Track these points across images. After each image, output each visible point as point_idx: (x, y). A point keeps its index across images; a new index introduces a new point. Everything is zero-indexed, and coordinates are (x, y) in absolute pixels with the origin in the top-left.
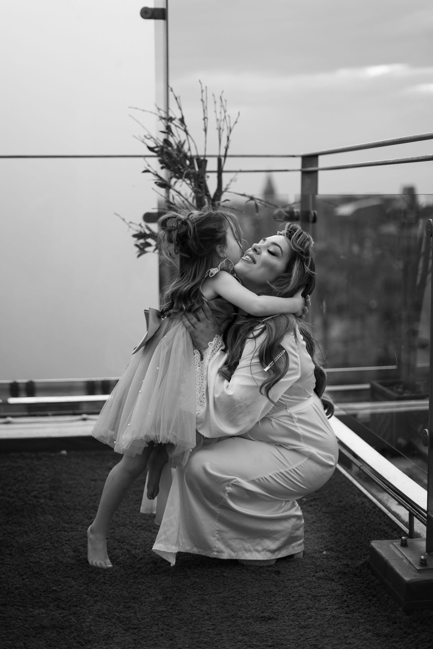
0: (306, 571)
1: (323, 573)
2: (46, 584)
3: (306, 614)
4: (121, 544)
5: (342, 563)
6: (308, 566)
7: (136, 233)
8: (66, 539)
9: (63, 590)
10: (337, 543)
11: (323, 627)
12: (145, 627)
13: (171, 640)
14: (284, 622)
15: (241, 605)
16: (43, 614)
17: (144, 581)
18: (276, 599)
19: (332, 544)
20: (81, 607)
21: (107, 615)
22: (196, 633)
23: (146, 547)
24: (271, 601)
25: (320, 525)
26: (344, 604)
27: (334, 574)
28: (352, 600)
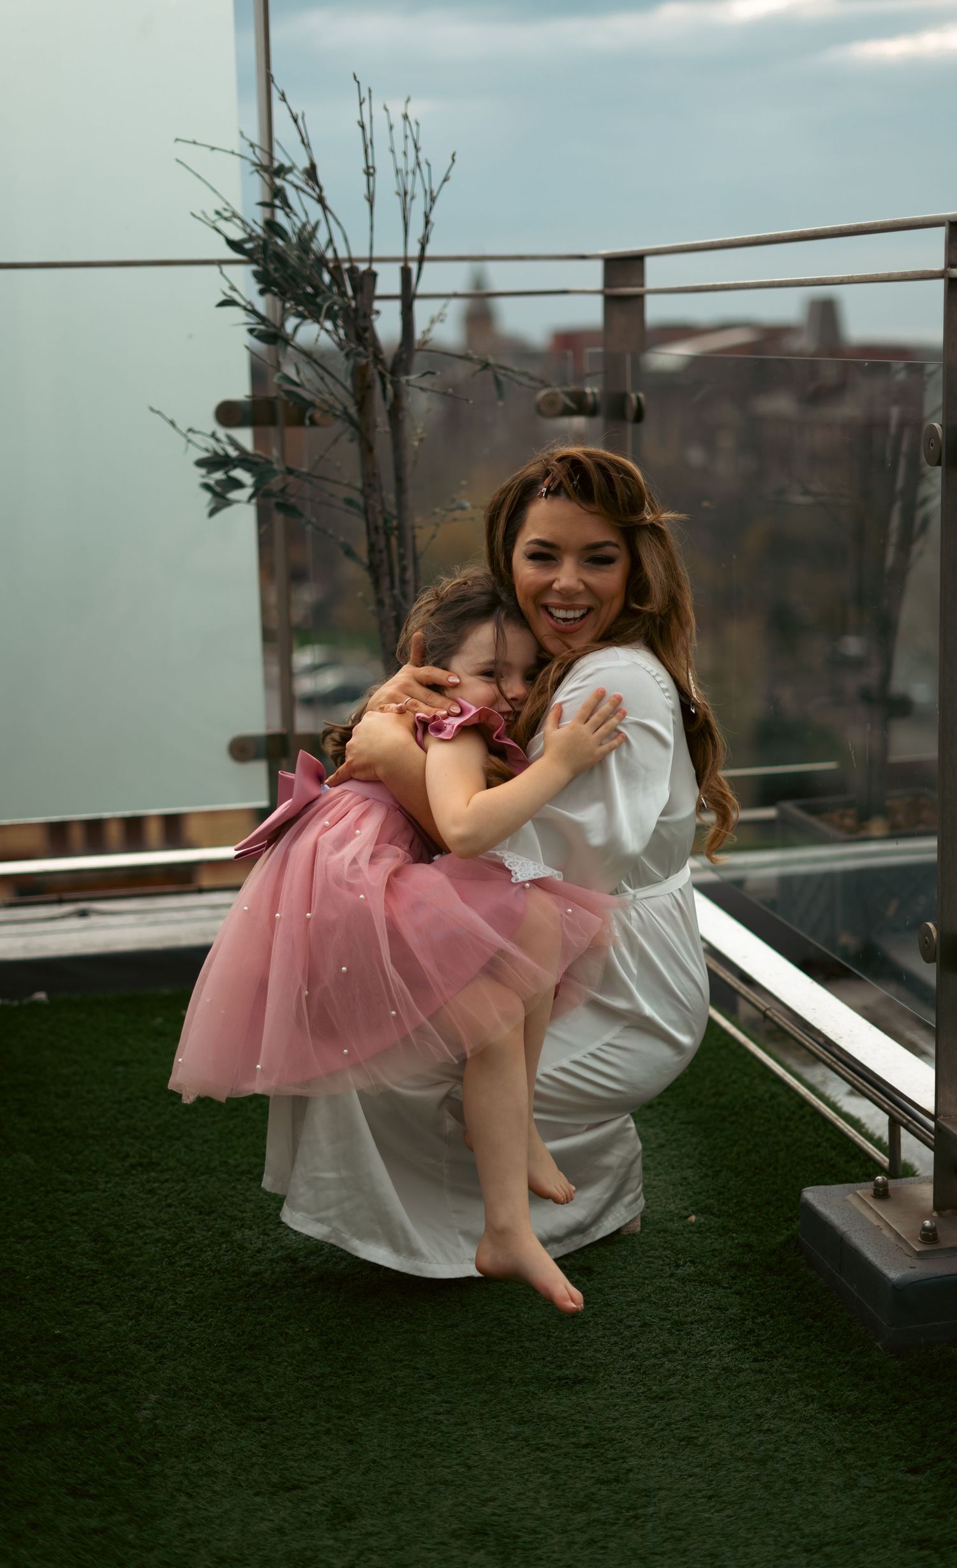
0: (652, 1265)
1: (692, 1268)
2: (35, 1322)
3: (662, 1365)
4: (207, 1218)
5: (736, 1241)
6: (657, 1253)
7: (205, 455)
8: (71, 1210)
9: (78, 1336)
10: (720, 1193)
11: (705, 1396)
12: (286, 1414)
13: (351, 1442)
14: (612, 1387)
15: (506, 1351)
16: (37, 1394)
17: (271, 1304)
18: (588, 1334)
19: (708, 1198)
20: (127, 1375)
21: (191, 1391)
22: (408, 1422)
23: (266, 1222)
24: (576, 1339)
25: (676, 1153)
26: (749, 1339)
27: (719, 1270)
28: (765, 1329)
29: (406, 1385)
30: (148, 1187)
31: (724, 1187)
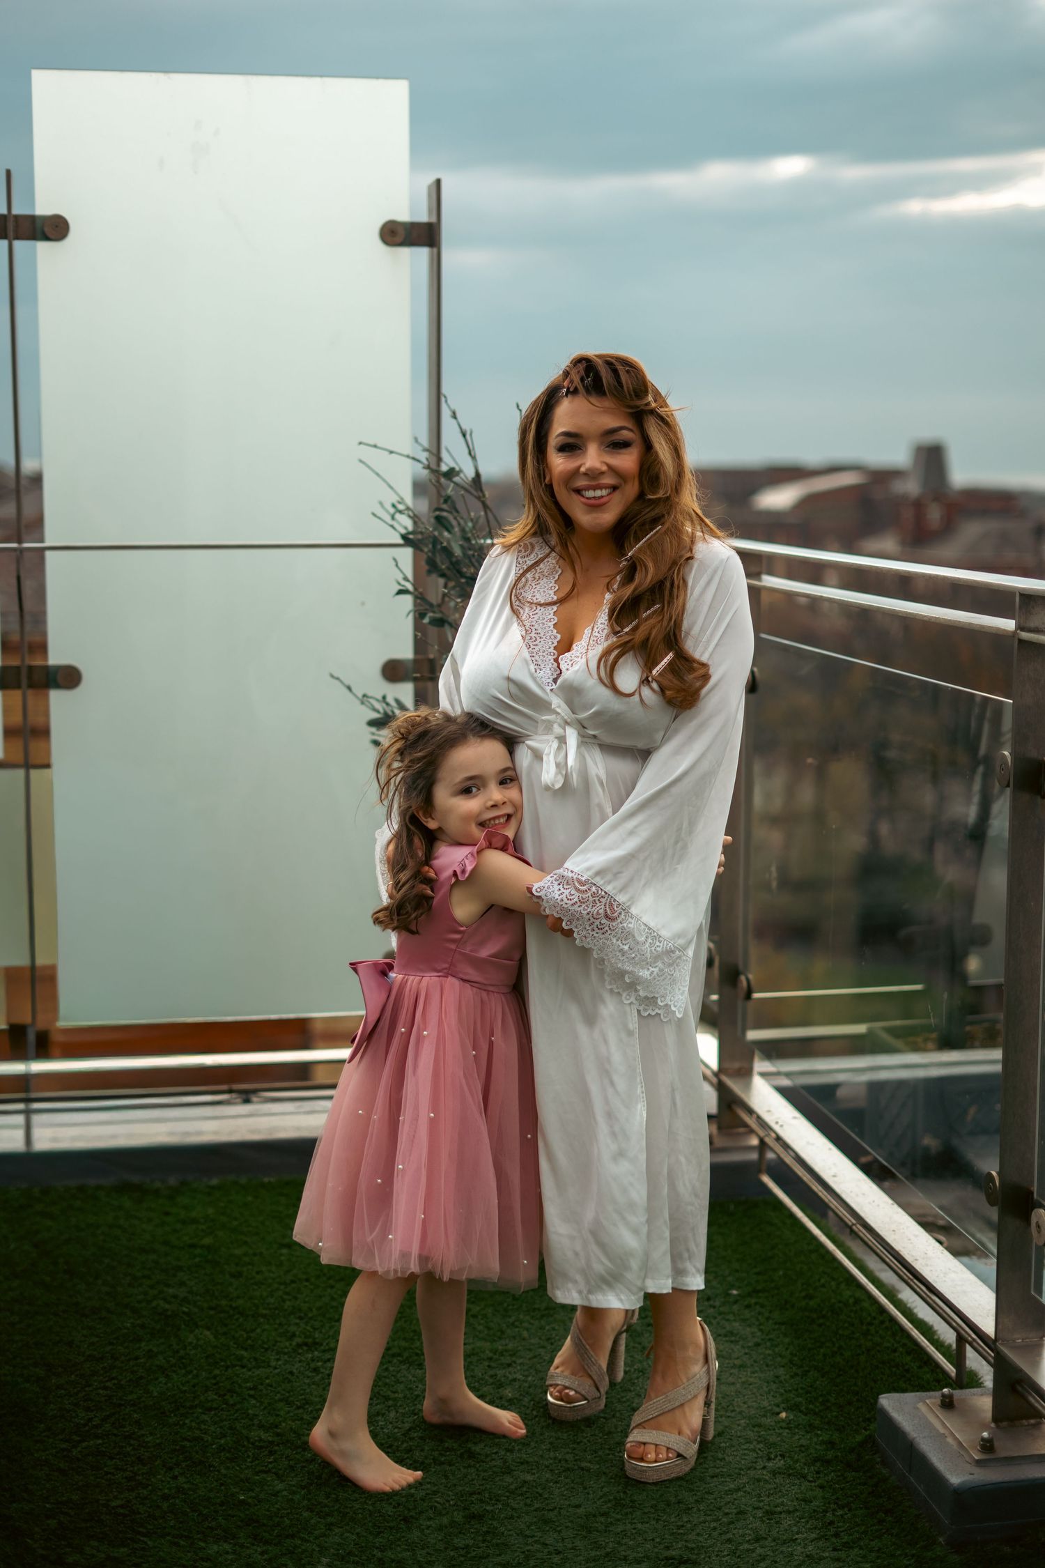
0: (746, 1457)
1: (782, 1462)
2: (223, 1488)
5: (821, 1438)
6: (752, 1447)
7: (375, 715)
8: (248, 1385)
9: (259, 1502)
10: (807, 1392)
15: (622, 1532)
16: (227, 1553)
18: (692, 1519)
19: (798, 1396)
20: (303, 1539)
21: (357, 1556)
24: (682, 1523)
25: (770, 1352)
26: (829, 1530)
27: (805, 1464)
28: (844, 1522)
29: (537, 1559)
30: (313, 1365)
31: (811, 1386)
